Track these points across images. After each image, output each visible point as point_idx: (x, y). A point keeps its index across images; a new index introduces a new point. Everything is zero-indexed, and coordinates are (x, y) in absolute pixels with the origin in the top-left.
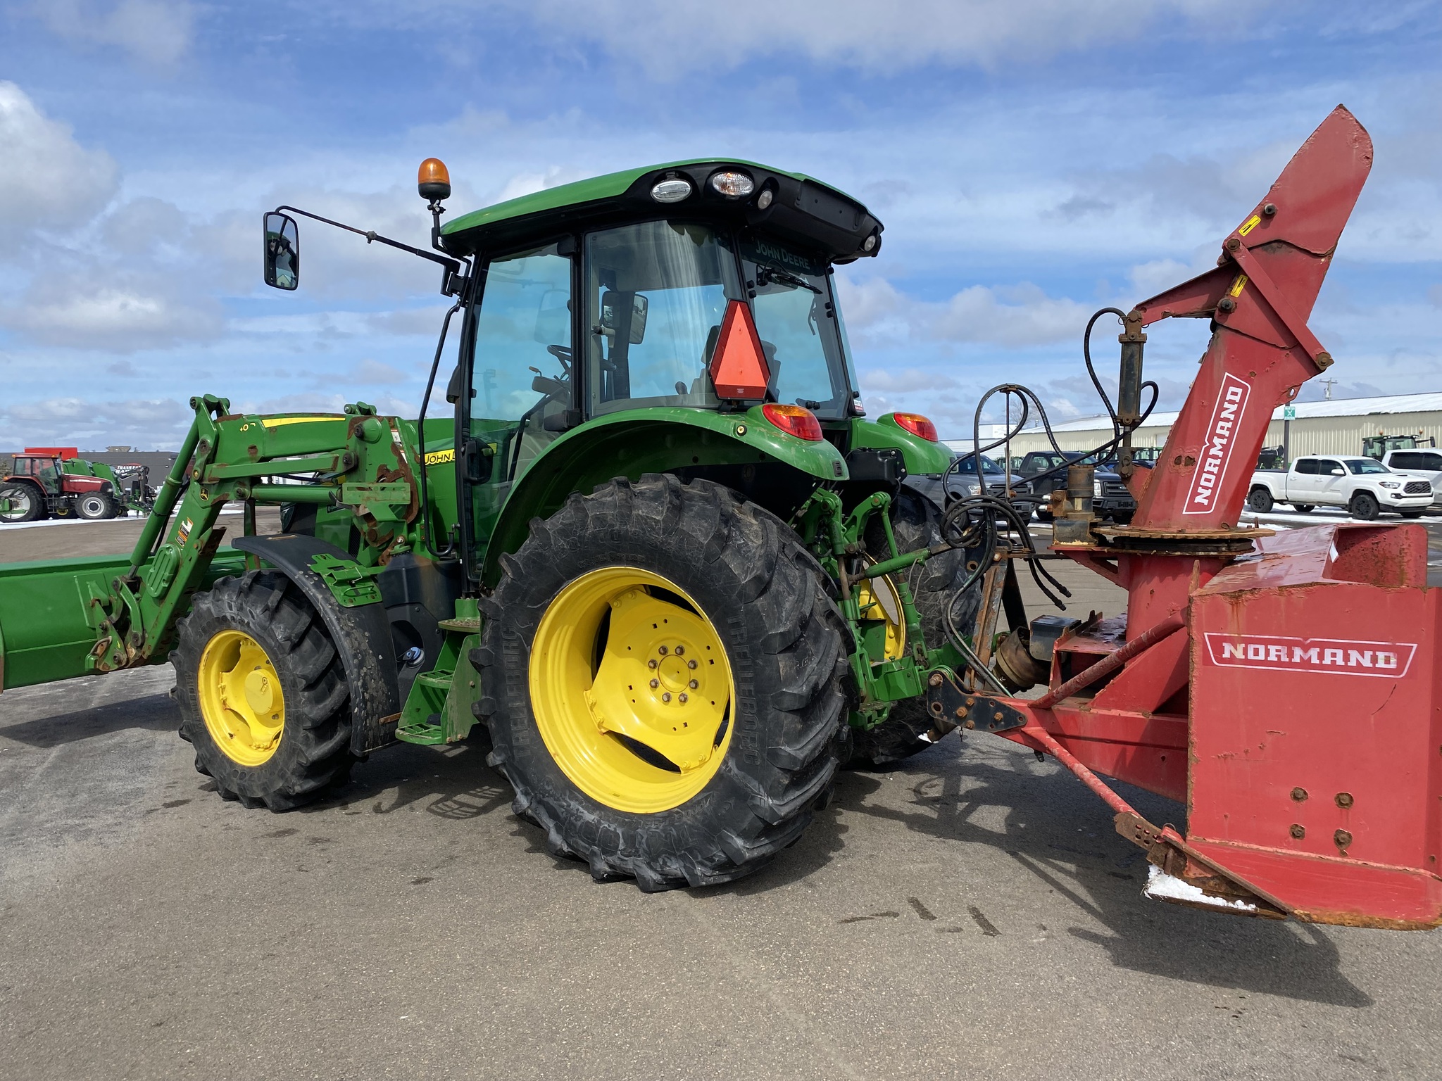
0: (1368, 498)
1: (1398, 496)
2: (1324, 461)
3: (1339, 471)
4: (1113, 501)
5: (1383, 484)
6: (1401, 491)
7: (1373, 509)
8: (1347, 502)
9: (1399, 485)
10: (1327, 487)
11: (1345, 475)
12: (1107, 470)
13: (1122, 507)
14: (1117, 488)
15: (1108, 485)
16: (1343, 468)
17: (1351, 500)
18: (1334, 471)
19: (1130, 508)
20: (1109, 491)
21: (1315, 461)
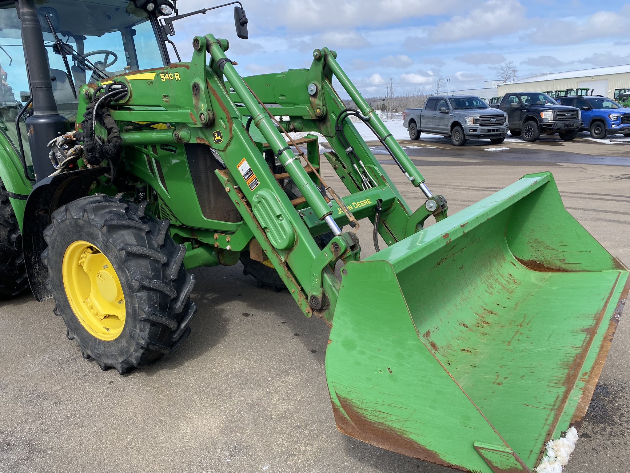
4: (560, 123)
12: (557, 103)
13: (566, 128)
14: (564, 115)
15: (558, 113)
19: (571, 128)
20: (558, 117)
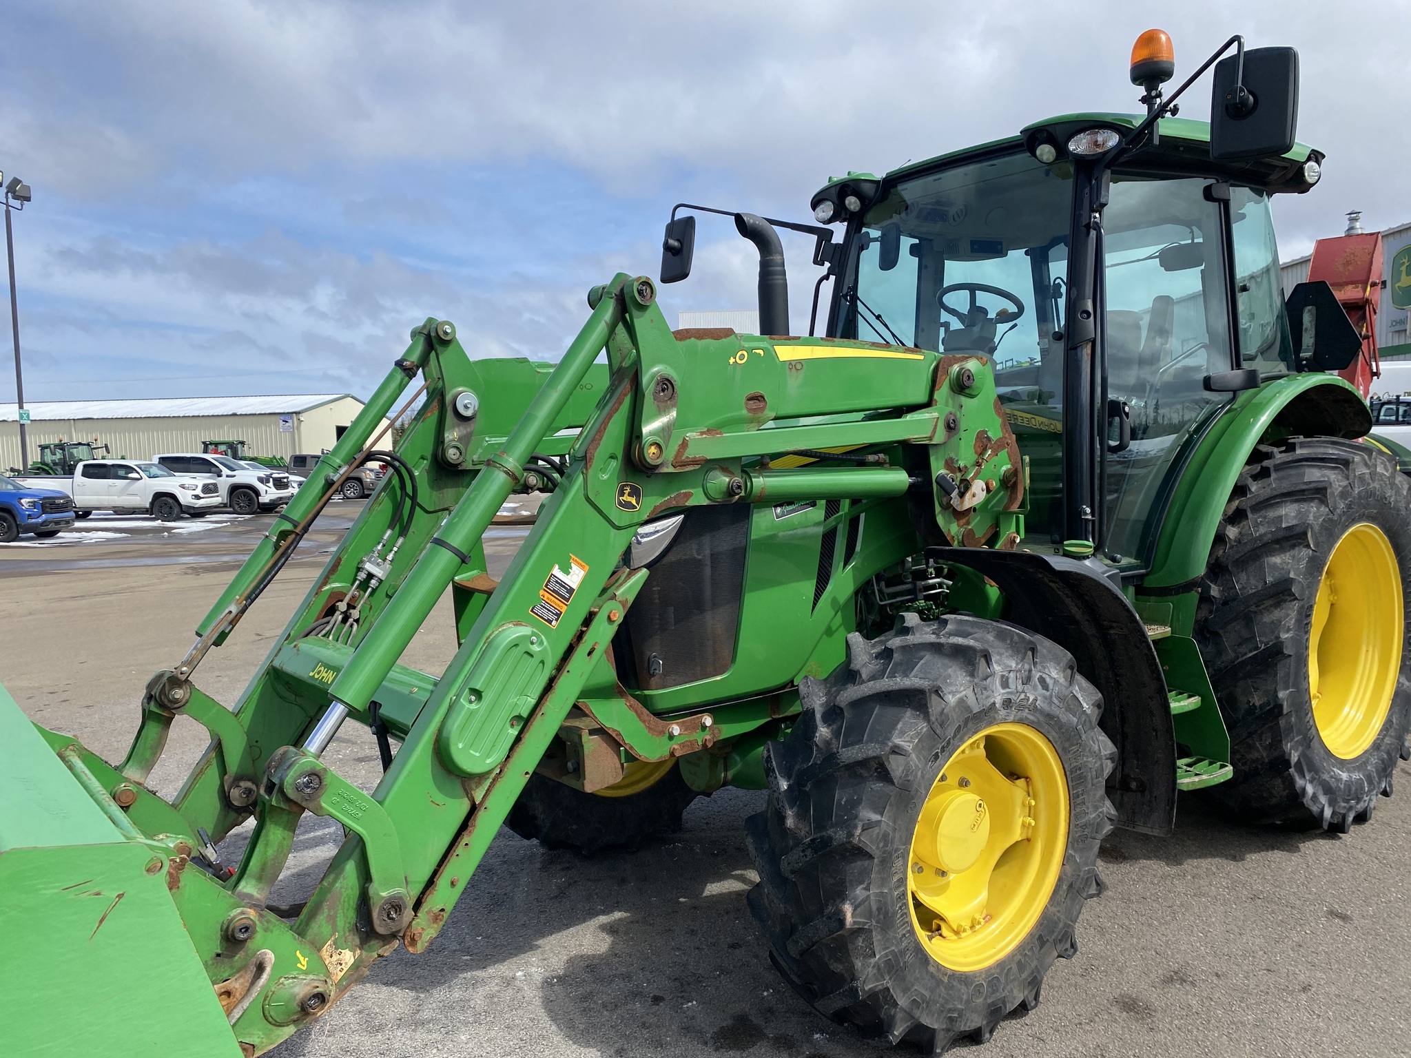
0: (170, 500)
1: (198, 497)
2: (113, 465)
3: (134, 475)
5: (183, 486)
6: (198, 492)
7: (176, 510)
8: (148, 506)
9: (197, 486)
10: (123, 492)
11: (141, 478)
16: (139, 473)
17: (152, 504)
18: (130, 475)
21: (104, 466)
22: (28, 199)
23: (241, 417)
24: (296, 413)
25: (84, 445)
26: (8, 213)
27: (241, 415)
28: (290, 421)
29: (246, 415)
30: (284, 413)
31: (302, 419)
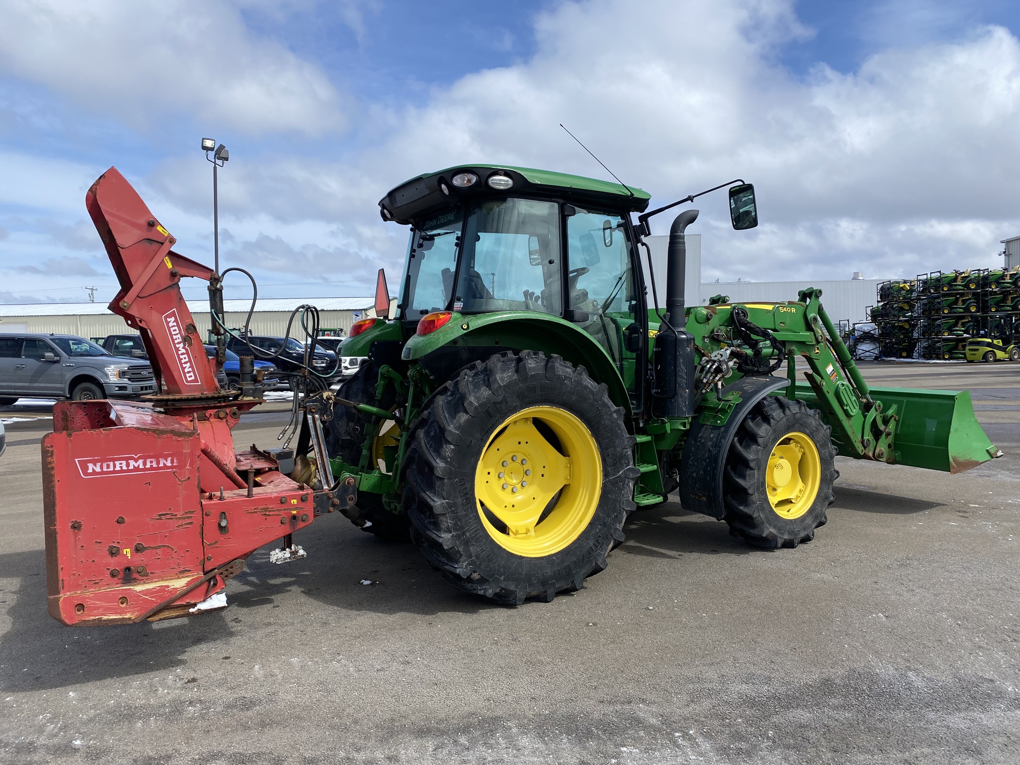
22: (227, 159)
23: (327, 312)
24: (364, 310)
25: (237, 330)
26: (215, 168)
27: (327, 311)
28: (360, 315)
29: (330, 310)
30: (356, 310)
31: (368, 314)
